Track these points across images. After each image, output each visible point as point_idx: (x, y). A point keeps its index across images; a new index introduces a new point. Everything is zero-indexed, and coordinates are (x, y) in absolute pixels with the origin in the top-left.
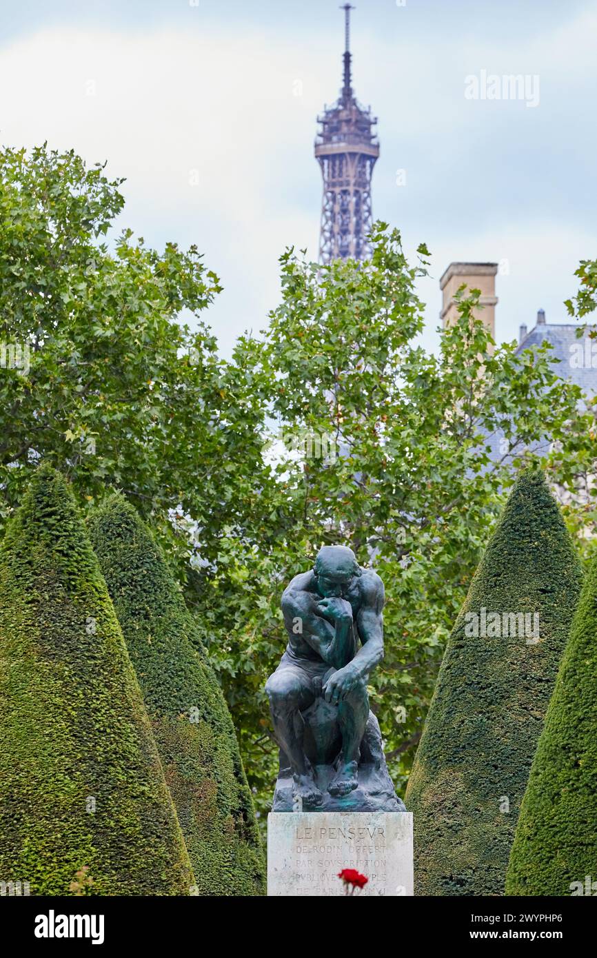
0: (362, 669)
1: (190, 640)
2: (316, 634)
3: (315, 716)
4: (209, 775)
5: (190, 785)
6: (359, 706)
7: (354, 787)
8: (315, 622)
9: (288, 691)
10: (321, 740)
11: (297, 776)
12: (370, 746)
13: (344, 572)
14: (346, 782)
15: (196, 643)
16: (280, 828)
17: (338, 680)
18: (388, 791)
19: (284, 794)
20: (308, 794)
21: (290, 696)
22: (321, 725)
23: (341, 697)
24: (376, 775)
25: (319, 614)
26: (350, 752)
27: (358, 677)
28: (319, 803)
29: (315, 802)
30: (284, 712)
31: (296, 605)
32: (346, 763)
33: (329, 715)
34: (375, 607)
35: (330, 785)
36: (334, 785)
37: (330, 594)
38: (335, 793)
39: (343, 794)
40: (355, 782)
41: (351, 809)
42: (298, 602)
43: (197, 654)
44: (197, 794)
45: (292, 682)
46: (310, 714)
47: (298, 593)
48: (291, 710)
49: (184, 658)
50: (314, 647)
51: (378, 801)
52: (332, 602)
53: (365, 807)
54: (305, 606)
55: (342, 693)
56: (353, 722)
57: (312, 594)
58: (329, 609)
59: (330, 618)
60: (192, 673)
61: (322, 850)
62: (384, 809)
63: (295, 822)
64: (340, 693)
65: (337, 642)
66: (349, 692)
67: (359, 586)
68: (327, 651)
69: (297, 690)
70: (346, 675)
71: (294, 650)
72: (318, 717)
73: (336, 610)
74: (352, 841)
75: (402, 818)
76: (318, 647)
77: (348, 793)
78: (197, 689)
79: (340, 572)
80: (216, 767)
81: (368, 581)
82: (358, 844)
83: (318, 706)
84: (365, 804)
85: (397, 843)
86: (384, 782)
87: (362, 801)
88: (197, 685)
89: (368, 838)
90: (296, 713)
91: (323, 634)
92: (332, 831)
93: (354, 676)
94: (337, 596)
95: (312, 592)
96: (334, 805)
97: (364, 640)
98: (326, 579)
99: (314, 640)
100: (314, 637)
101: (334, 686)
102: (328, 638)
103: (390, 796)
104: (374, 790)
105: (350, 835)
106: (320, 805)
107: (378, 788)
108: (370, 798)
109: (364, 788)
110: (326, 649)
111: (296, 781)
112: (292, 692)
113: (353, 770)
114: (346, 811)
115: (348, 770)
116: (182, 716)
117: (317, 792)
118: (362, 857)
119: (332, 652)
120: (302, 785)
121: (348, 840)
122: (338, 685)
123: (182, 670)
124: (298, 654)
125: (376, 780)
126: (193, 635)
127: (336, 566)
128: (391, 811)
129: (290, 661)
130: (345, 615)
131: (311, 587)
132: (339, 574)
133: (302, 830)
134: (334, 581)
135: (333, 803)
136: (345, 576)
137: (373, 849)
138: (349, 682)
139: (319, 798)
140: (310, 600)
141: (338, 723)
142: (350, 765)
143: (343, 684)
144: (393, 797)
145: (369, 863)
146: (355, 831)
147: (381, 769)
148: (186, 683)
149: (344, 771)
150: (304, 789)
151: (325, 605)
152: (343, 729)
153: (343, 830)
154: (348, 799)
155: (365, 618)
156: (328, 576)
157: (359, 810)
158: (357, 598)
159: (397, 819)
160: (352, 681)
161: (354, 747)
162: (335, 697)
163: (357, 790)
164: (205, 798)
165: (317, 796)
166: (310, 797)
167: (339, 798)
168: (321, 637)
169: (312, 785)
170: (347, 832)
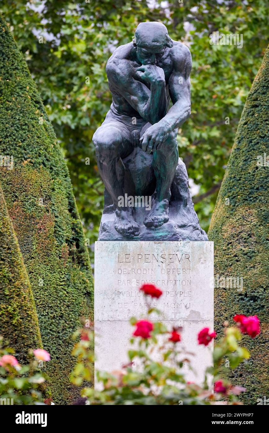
0: (172, 123)
1: (32, 100)
2: (135, 95)
3: (134, 162)
4: (48, 211)
5: (33, 219)
6: (170, 154)
7: (166, 221)
8: (134, 85)
9: (111, 142)
10: (138, 182)
11: (119, 212)
12: (179, 187)
13: (158, 44)
14: (159, 217)
15: (37, 102)
16: (104, 254)
17: (153, 132)
18: (194, 224)
19: (108, 226)
20: (128, 226)
21: (113, 146)
22: (138, 170)
23: (155, 146)
24: (184, 211)
25: (138, 78)
26: (162, 192)
27: (169, 131)
28: (136, 233)
29: (133, 233)
30: (108, 159)
31: (118, 71)
32: (159, 202)
33: (145, 162)
34: (184, 73)
35: (146, 219)
36: (149, 219)
37: (146, 62)
38: (150, 226)
39: (156, 226)
40: (167, 217)
41: (162, 239)
42: (120, 69)
43: (38, 111)
44: (38, 226)
45: (114, 135)
46: (129, 161)
47: (120, 61)
48: (114, 157)
49: (28, 115)
50: (133, 106)
51: (185, 232)
52: (149, 68)
53: (174, 237)
54: (126, 71)
55: (156, 144)
56: (165, 167)
57: (131, 62)
58: (146, 75)
60: (34, 127)
61: (139, 272)
62: (190, 238)
63: (117, 249)
64: (154, 143)
65: (153, 101)
66: (162, 142)
67: (171, 55)
68: (144, 109)
69: (118, 141)
70: (160, 129)
71: (116, 108)
72: (136, 164)
73: (151, 75)
74: (164, 265)
75: (205, 247)
76: (136, 106)
77: (160, 225)
78: (38, 140)
79: (155, 43)
80: (53, 205)
81: (178, 51)
82: (168, 267)
83: (136, 154)
84: (174, 235)
85: (201, 267)
86: (190, 216)
87: (172, 232)
88: (38, 137)
89: (177, 262)
90: (118, 160)
91: (140, 94)
92: (147, 256)
93: (166, 130)
94: (152, 64)
95: (132, 60)
96: (149, 236)
97: (174, 99)
98: (144, 49)
99: (133, 100)
100: (133, 97)
101: (149, 138)
102: (145, 98)
103: (195, 228)
104: (182, 224)
105: (162, 260)
106: (138, 235)
107: (185, 221)
108: (179, 230)
109: (174, 221)
110: (143, 107)
111: (118, 215)
112: (114, 143)
113: (165, 206)
114: (158, 240)
115: (160, 207)
116: (26, 162)
117: (135, 225)
118: (172, 278)
120: (123, 219)
121: (161, 264)
122: (153, 137)
123: (26, 124)
124: (120, 112)
125: (184, 216)
126: (35, 96)
127: (152, 39)
128: (196, 240)
129: (114, 117)
130: (159, 79)
131: (131, 56)
132: (154, 46)
133: (123, 256)
134: (150, 51)
135: (148, 233)
136: (159, 47)
137: (181, 271)
138: (162, 135)
139: (137, 229)
140: (130, 67)
141: (153, 169)
142: (162, 203)
143: (157, 136)
144: (198, 229)
145: (178, 282)
146: (166, 257)
147: (188, 206)
148: (29, 134)
149: (157, 207)
150: (124, 222)
151: (143, 71)
152: (157, 173)
153: (156, 255)
154: (161, 231)
155: (175, 82)
156: (145, 47)
157: (170, 239)
158: (170, 65)
159: (201, 247)
160: (164, 134)
161: (166, 187)
162: (151, 147)
163: (168, 223)
164: (45, 229)
165: (135, 228)
166: (129, 228)
167: (153, 230)
168: (139, 97)
169: (131, 218)
170: (159, 258)
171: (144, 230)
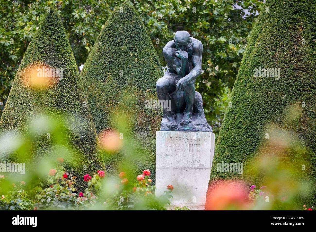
0: (191, 78)
1: (153, 60)
2: (175, 64)
3: (176, 95)
5: (150, 118)
6: (191, 91)
7: (190, 122)
8: (175, 60)
9: (163, 86)
10: (178, 104)
11: (168, 118)
12: (198, 107)
13: (184, 41)
14: (186, 120)
15: (156, 61)
16: (160, 137)
17: (181, 82)
18: (204, 124)
19: (164, 124)
20: (172, 124)
21: (164, 88)
22: (178, 98)
23: (183, 88)
24: (199, 117)
25: (176, 56)
26: (188, 109)
27: (189, 81)
28: (176, 128)
29: (174, 128)
30: (161, 94)
31: (167, 53)
32: (187, 113)
33: (181, 95)
34: (199, 54)
35: (181, 121)
36: (182, 122)
37: (180, 49)
38: (182, 124)
39: (185, 125)
40: (190, 120)
41: (188, 130)
42: (168, 52)
43: (156, 66)
44: (152, 121)
45: (165, 82)
46: (174, 94)
47: (169, 48)
48: (164, 93)
49: (150, 67)
50: (174, 69)
51: (199, 127)
52: (180, 52)
53: (194, 130)
54: (171, 53)
55: (183, 87)
56: (189, 97)
57: (174, 49)
58: (179, 55)
59: (179, 58)
60: (153, 73)
61: (176, 146)
62: (202, 131)
63: (166, 135)
64: (182, 87)
65: (182, 67)
66: (186, 86)
67: (192, 46)
68: (179, 70)
69: (166, 85)
70: (185, 80)
71: (169, 69)
72: (177, 96)
73: (181, 55)
74: (188, 142)
75: (207, 134)
76: (176, 69)
77: (187, 124)
78: (155, 80)
79: (183, 41)
81: (196, 44)
82: (190, 144)
83: (177, 91)
84: (193, 129)
85: (205, 144)
86: (203, 120)
87: (192, 127)
88: (155, 78)
89: (194, 141)
90: (167, 94)
91: (177, 64)
92: (180, 138)
93: (188, 81)
94: (182, 50)
95: (174, 48)
96: (181, 129)
97: (193, 66)
98: (178, 43)
99: (174, 66)
100: (174, 65)
101: (180, 84)
102: (179, 66)
103: (204, 126)
104: (198, 123)
105: (187, 140)
106: (177, 129)
107: (200, 122)
108: (196, 126)
109: (193, 122)
110: (178, 70)
111: (168, 119)
112: (164, 86)
113: (190, 116)
114: (186, 131)
115: (187, 116)
116: (148, 90)
117: (175, 124)
118: (191, 148)
119: (181, 71)
120: (170, 121)
121: (186, 142)
122: (181, 84)
123: (149, 72)
124: (170, 71)
125: (199, 120)
126: (155, 58)
127: (181, 39)
128: (204, 131)
129: (168, 74)
130: (185, 57)
131: (173, 46)
132: (182, 42)
133: (169, 138)
134: (181, 44)
135: (181, 128)
136: (185, 43)
137: (196, 146)
138: (186, 83)
139: (176, 126)
140: (173, 51)
141: (184, 98)
142: (189, 114)
143: (183, 83)
144: (206, 126)
145: (194, 151)
146: (189, 139)
147: (202, 115)
148: (150, 77)
149: (186, 116)
150: (171, 122)
151: (178, 53)
152: (185, 100)
153: (184, 138)
154: (187, 127)
155: (194, 58)
156: (178, 42)
157: (191, 131)
158: (192, 50)
159: (205, 135)
160: (187, 82)
161: (190, 107)
162: (180, 88)
163: (191, 123)
164: (156, 123)
165: (175, 125)
166: (173, 125)
167: (184, 126)
168: (177, 65)
169: (174, 121)
170: (186, 139)
171: (179, 126)
